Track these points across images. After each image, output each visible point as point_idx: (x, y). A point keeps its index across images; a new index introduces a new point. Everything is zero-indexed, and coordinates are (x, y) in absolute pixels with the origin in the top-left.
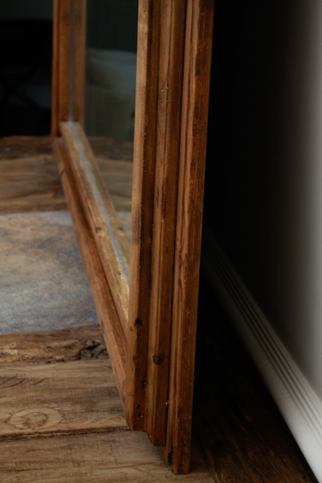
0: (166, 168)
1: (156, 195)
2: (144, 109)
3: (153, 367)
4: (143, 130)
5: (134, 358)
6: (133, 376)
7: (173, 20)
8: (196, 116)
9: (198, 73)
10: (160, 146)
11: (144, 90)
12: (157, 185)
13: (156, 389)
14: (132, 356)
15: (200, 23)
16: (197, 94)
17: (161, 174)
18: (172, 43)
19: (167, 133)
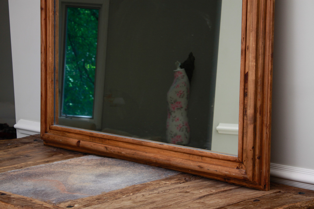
0: (261, 101)
1: (257, 110)
2: (254, 85)
3: (257, 160)
4: (254, 92)
5: (252, 159)
6: (252, 164)
7: (262, 61)
8: (271, 86)
9: (271, 74)
10: (258, 96)
11: (254, 81)
12: (257, 107)
13: (259, 167)
14: (251, 158)
15: (271, 61)
16: (271, 80)
17: (259, 104)
18: (262, 67)
19: (261, 91)
